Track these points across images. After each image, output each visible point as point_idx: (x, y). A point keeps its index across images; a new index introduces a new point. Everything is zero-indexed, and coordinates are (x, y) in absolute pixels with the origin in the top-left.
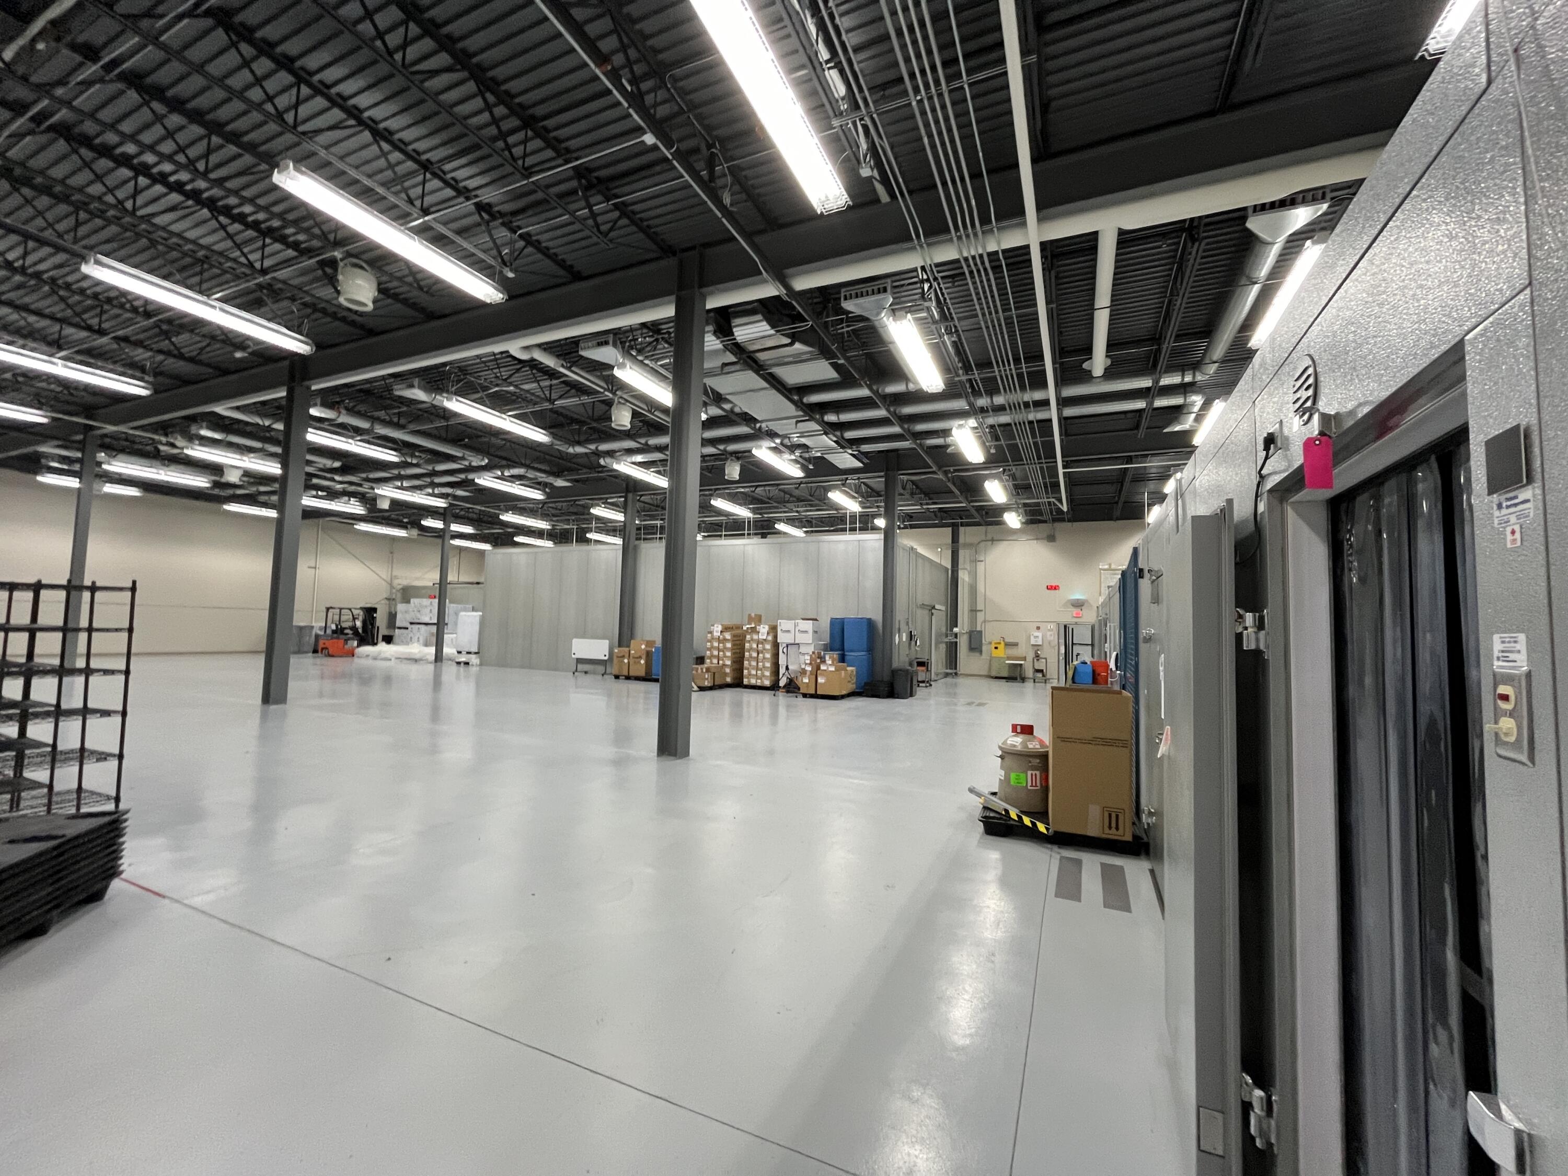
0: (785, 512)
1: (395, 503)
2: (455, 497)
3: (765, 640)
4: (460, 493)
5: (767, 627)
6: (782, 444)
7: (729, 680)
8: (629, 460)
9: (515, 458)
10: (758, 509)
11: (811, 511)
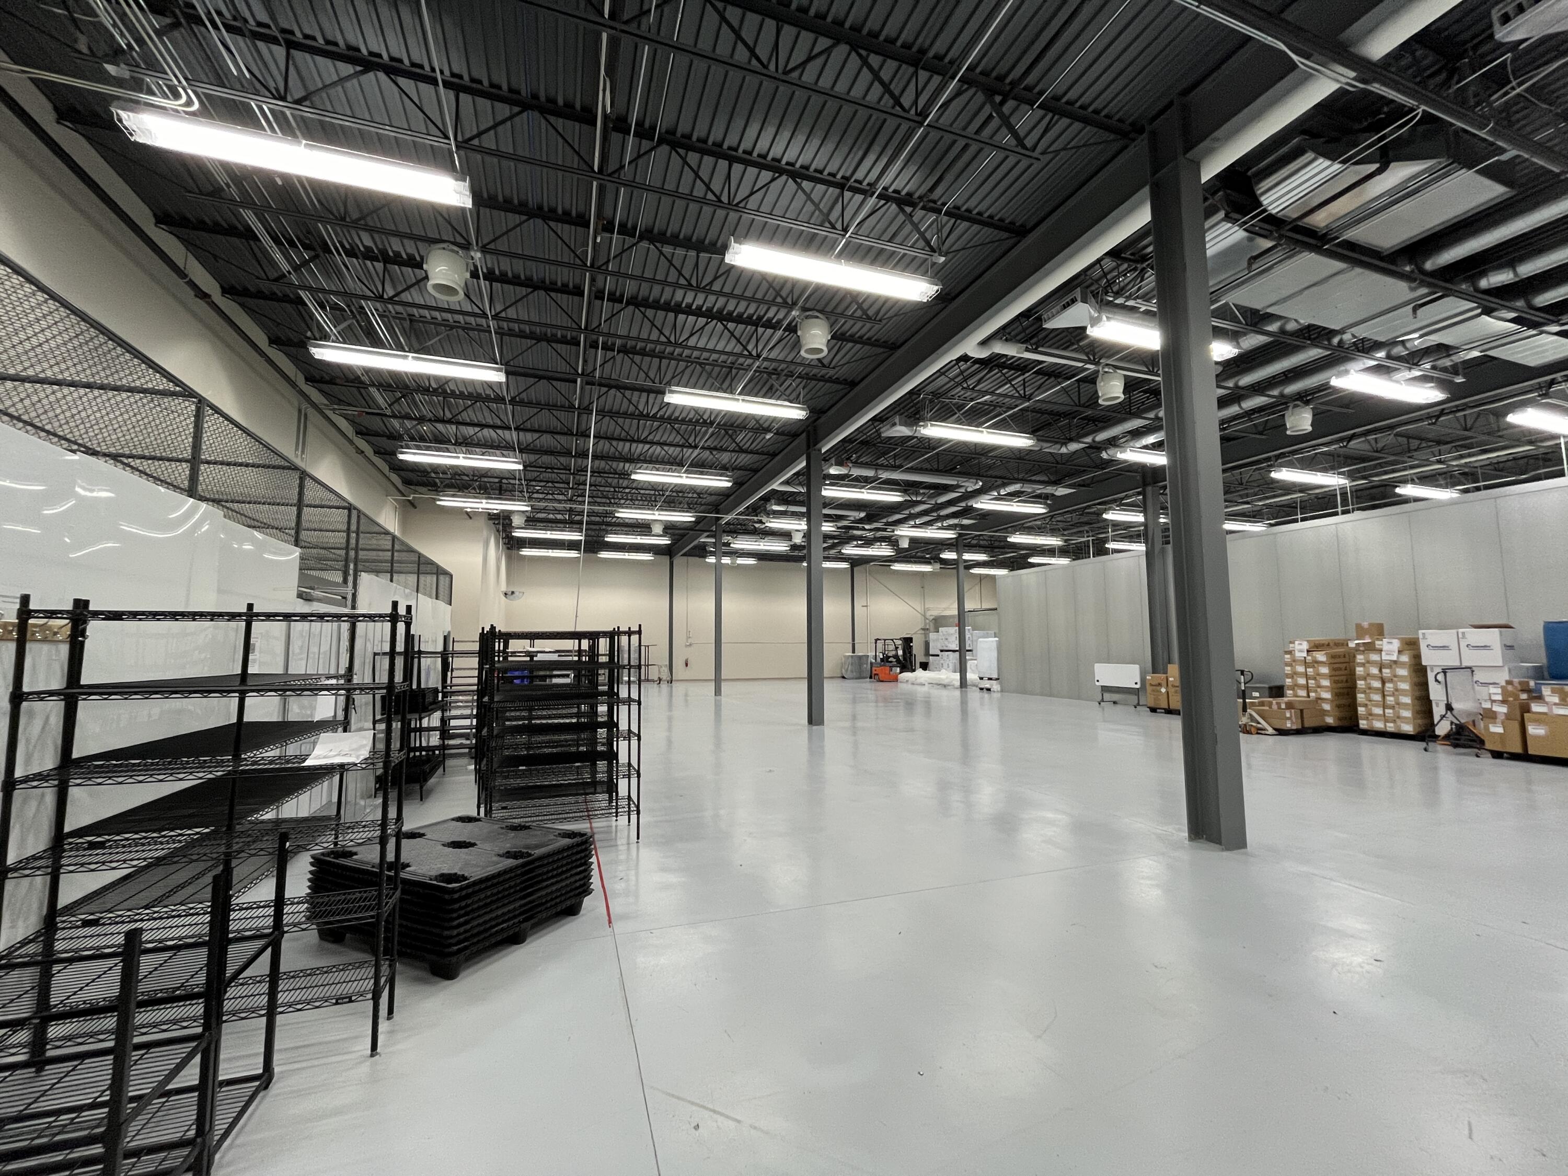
0: (1412, 467)
1: (913, 541)
2: (963, 527)
3: (1395, 662)
4: (966, 522)
5: (1396, 644)
6: (1389, 357)
7: (1330, 720)
8: (1138, 444)
9: (1009, 475)
10: (1358, 471)
11: (1470, 455)
